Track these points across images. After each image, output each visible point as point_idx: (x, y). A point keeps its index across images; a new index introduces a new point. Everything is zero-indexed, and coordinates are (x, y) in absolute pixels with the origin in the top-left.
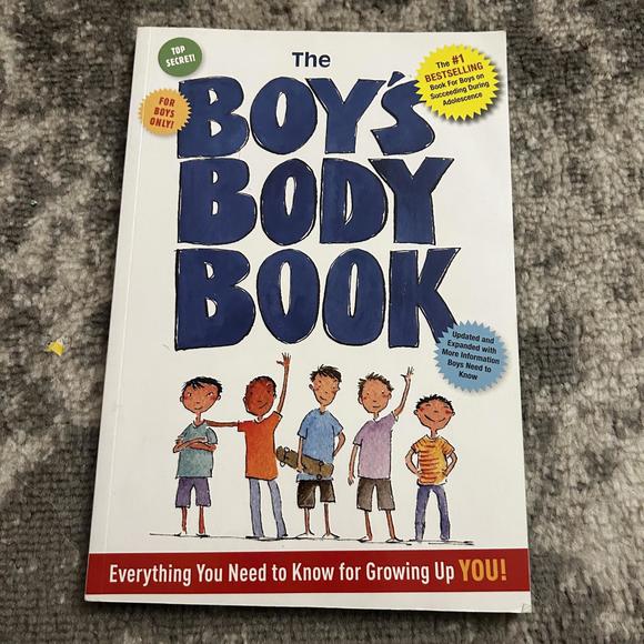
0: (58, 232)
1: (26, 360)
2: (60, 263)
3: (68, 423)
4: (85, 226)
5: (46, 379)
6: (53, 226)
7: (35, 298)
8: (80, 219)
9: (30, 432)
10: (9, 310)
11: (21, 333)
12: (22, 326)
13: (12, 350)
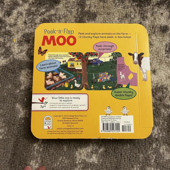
0: (19, 15)
1: (7, 42)
2: (18, 22)
3: (13, 57)
4: (25, 14)
5: (10, 47)
6: (18, 13)
7: (11, 28)
8: (24, 13)
9: (5, 57)
10: (5, 30)
11: (7, 36)
12: (7, 34)
13: (4, 39)
